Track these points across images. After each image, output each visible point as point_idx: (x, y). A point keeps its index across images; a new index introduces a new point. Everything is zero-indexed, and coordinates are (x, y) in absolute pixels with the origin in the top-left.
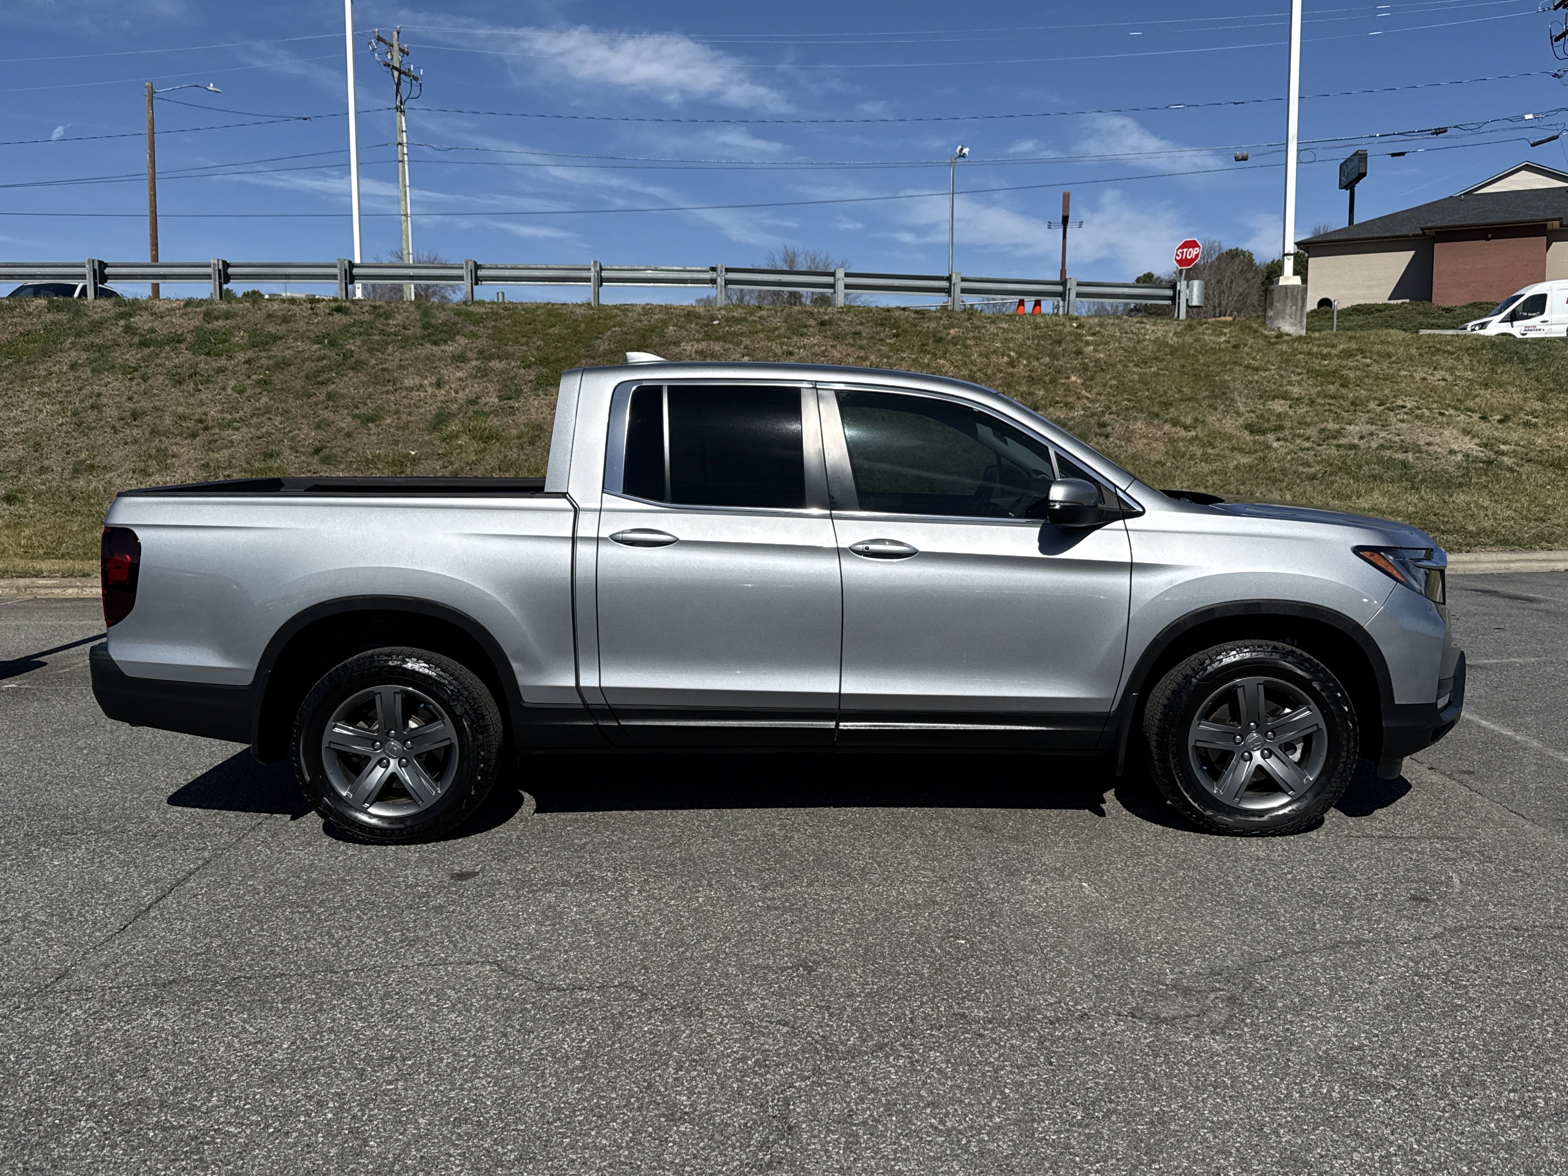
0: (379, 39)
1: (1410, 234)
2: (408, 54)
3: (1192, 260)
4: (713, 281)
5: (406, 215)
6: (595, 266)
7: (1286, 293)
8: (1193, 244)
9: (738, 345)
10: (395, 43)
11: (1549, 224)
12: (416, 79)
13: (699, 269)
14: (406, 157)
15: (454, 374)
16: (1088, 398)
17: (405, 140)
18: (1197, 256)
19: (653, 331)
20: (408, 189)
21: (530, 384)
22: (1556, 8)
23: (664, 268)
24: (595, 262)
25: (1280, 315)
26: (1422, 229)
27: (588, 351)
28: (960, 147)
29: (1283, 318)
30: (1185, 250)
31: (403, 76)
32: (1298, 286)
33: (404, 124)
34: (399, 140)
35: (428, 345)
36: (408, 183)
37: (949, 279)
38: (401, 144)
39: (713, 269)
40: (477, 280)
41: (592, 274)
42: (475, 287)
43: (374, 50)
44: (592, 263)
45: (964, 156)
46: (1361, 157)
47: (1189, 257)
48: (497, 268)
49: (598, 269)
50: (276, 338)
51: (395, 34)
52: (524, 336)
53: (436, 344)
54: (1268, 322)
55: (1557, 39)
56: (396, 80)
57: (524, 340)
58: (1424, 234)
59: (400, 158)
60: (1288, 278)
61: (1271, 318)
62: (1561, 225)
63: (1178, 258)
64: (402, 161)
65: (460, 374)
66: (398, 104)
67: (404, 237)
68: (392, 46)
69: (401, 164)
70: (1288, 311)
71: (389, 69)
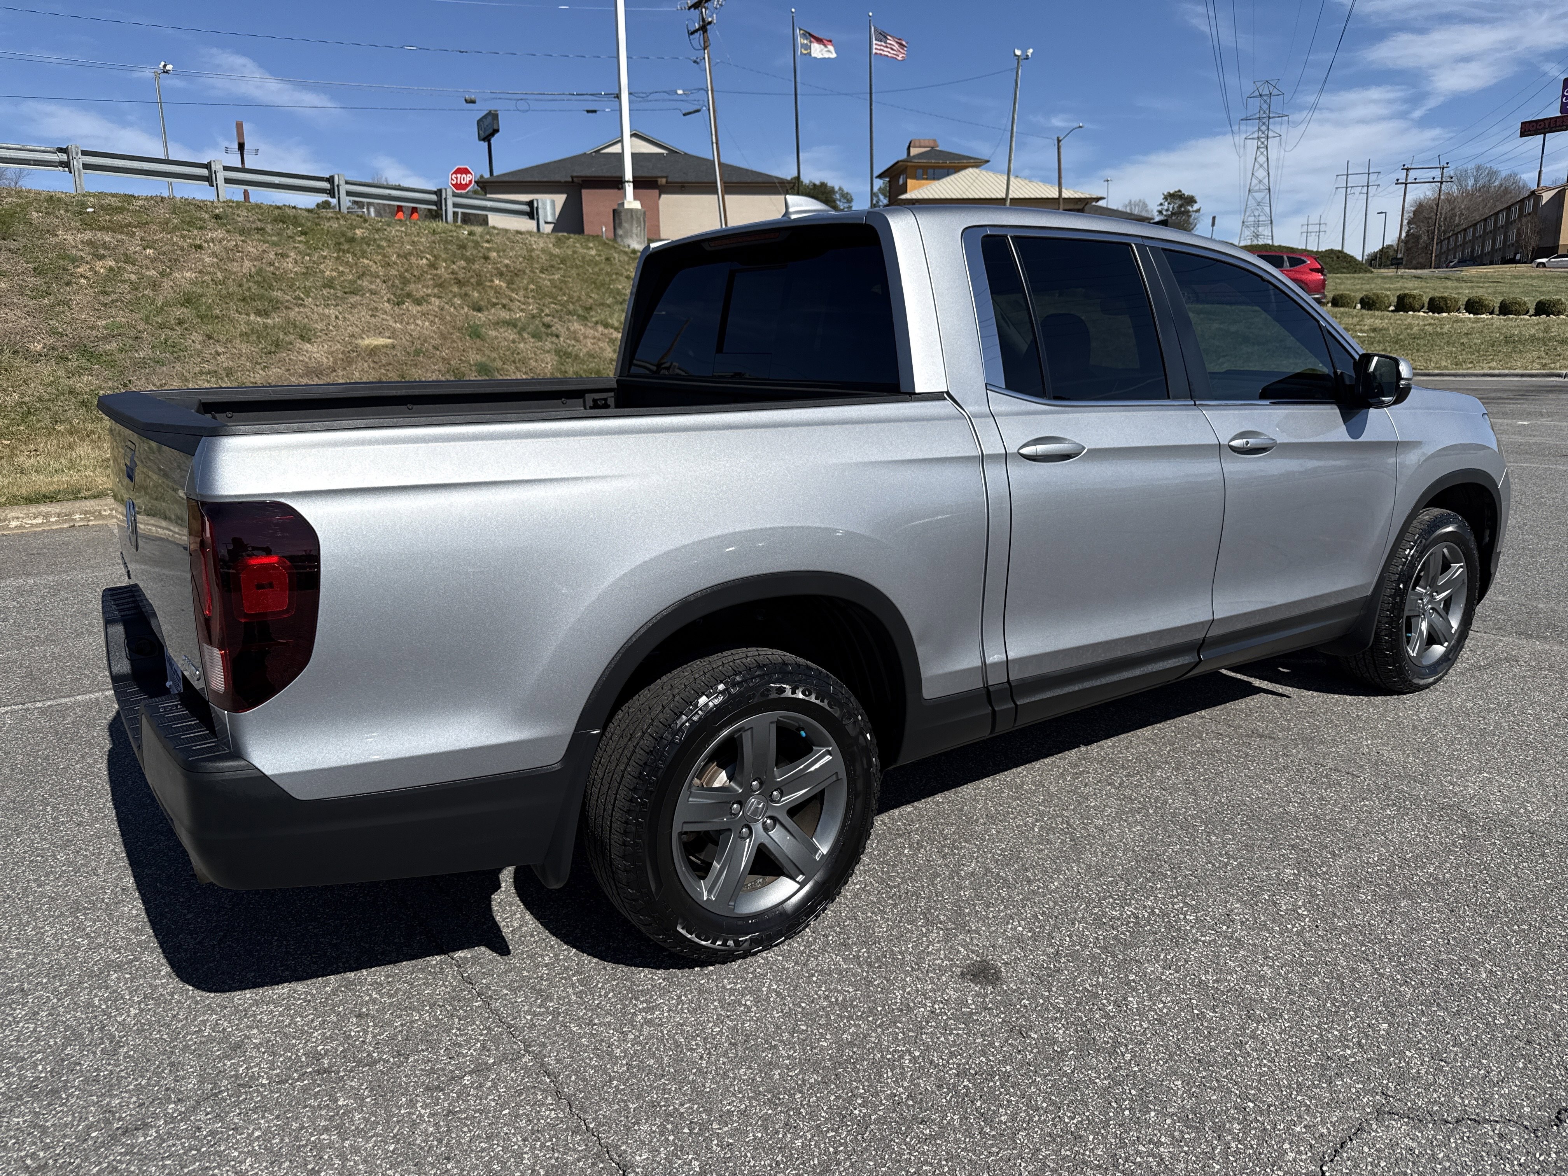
1: (563, 180)
3: (466, 186)
7: (632, 215)
8: (466, 171)
11: (659, 180)
16: (519, 301)
18: (470, 182)
22: (690, 8)
25: (628, 234)
26: (572, 177)
28: (163, 63)
29: (631, 237)
30: (459, 176)
32: (637, 210)
37: (330, 180)
45: (167, 72)
46: (493, 116)
47: (463, 183)
54: (619, 240)
55: (693, 33)
58: (573, 181)
60: (630, 202)
61: (621, 236)
62: (667, 182)
63: (454, 183)
70: (635, 231)
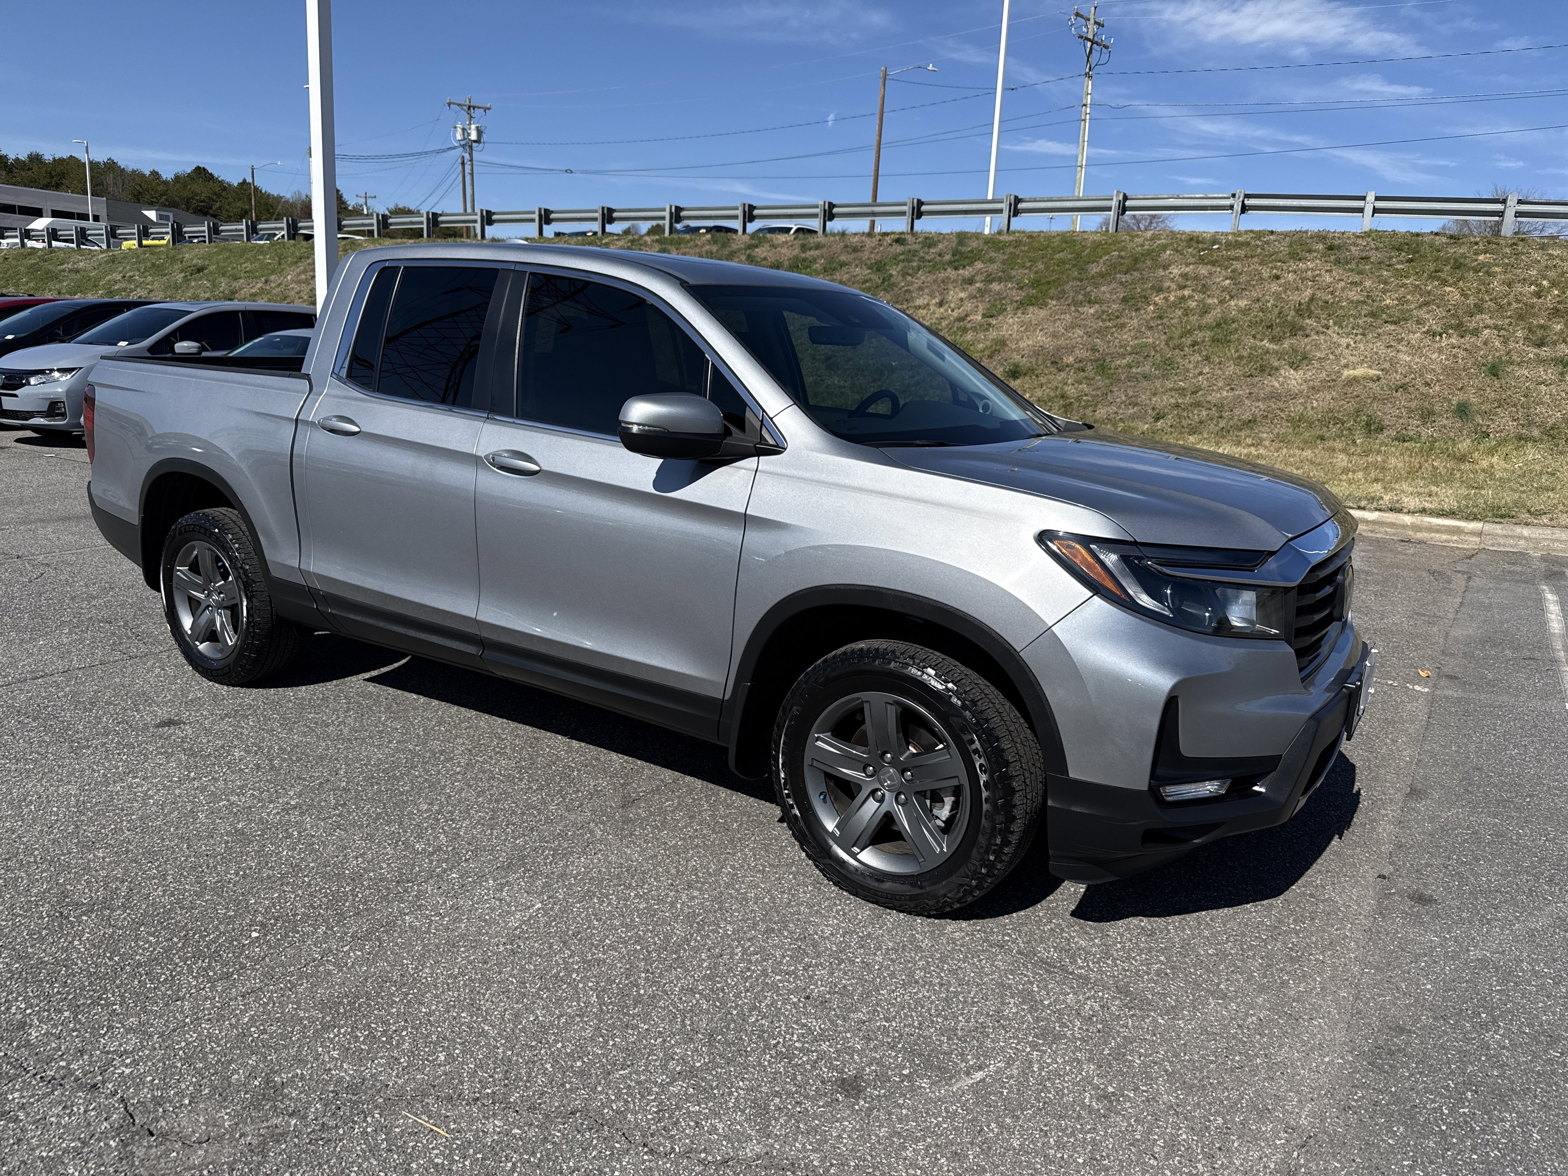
0: (1078, 15)
2: (1103, 26)
4: (1231, 207)
5: (1081, 166)
6: (1117, 195)
9: (1227, 268)
10: (1092, 17)
12: (1106, 47)
13: (1221, 195)
14: (1088, 116)
15: (956, 294)
17: (1089, 102)
19: (1149, 255)
20: (1086, 144)
21: (1015, 304)
23: (1186, 196)
24: (1118, 192)
27: (1080, 274)
31: (1095, 45)
33: (1090, 88)
34: (1084, 102)
35: (949, 270)
36: (1086, 139)
38: (1085, 105)
39: (1234, 196)
40: (1016, 212)
41: (1114, 203)
42: (1012, 219)
43: (1072, 25)
44: (1115, 192)
48: (1035, 201)
49: (1121, 198)
50: (842, 265)
51: (1093, 9)
52: (1030, 261)
53: (956, 269)
56: (1088, 50)
57: (1028, 264)
59: (1083, 118)
64: (1085, 120)
65: (962, 295)
66: (1087, 70)
67: (1077, 185)
68: (1089, 20)
69: (1083, 123)
71: (1081, 40)
